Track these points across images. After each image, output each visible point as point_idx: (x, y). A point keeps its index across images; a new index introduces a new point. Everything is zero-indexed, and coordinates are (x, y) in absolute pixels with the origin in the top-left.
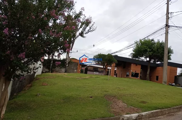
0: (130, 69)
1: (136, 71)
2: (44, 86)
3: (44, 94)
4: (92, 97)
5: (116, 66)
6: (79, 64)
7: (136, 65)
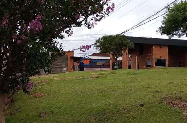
0: (152, 55)
1: (161, 57)
2: (39, 99)
3: (53, 112)
4: (142, 105)
5: (129, 53)
6: (69, 57)
7: (161, 47)
